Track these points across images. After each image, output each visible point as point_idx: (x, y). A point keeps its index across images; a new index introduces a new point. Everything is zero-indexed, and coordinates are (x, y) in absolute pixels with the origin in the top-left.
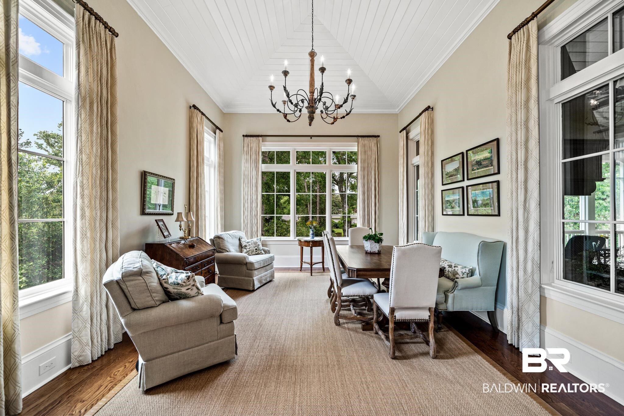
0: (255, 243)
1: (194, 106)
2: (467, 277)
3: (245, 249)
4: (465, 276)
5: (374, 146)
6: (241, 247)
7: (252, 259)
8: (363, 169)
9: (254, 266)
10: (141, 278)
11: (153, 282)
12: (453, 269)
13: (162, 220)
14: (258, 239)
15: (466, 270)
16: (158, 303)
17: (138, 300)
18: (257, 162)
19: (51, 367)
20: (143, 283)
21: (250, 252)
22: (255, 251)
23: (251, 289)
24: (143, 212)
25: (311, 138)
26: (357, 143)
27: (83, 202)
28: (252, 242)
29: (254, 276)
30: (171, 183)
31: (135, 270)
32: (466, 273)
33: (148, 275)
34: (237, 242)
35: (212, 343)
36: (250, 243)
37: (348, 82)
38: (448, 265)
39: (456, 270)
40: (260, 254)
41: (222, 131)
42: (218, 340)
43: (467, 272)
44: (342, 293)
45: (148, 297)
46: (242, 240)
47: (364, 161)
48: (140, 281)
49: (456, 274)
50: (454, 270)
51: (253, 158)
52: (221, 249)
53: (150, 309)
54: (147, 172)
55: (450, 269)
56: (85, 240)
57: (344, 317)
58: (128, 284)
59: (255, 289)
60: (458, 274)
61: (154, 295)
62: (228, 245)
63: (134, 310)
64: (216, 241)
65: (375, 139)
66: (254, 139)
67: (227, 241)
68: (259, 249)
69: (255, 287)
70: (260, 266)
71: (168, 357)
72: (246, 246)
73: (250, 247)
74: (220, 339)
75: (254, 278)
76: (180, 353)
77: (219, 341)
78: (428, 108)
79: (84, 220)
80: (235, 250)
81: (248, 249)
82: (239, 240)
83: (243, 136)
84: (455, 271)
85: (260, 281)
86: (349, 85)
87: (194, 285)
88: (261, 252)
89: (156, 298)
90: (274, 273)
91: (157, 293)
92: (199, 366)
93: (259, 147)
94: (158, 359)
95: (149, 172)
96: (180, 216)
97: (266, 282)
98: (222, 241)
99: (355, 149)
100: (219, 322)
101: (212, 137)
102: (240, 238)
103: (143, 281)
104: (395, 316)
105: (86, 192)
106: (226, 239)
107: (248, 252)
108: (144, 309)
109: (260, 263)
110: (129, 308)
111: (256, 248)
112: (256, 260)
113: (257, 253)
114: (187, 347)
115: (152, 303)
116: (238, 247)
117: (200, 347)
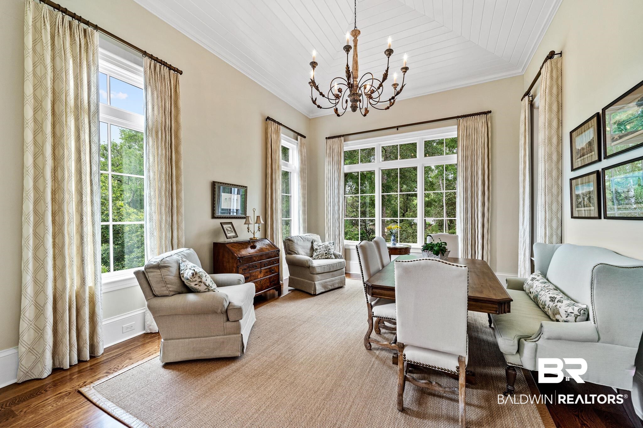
0: (326, 247)
1: (268, 118)
2: (576, 321)
3: (316, 252)
4: (571, 318)
5: (482, 126)
6: (312, 250)
7: (316, 263)
8: (465, 158)
9: (316, 271)
10: (159, 271)
11: (169, 275)
12: (555, 304)
13: (231, 223)
14: (330, 243)
15: (573, 310)
16: (172, 293)
17: (157, 289)
18: (339, 163)
19: (131, 329)
20: (159, 275)
21: (320, 256)
22: (325, 255)
23: (312, 292)
24: (214, 217)
25: (398, 130)
26: (456, 127)
27: (151, 209)
28: (324, 245)
29: (316, 280)
30: (243, 191)
31: (155, 263)
32: (573, 315)
33: (165, 269)
34: (309, 245)
35: (218, 337)
36: (321, 247)
37: (387, 53)
38: (550, 297)
39: (558, 307)
40: (330, 258)
41: (305, 137)
42: (224, 335)
43: (576, 312)
44: (373, 313)
45: (163, 287)
46: (315, 243)
47: (465, 149)
48: (158, 273)
49: (556, 314)
50: (556, 306)
51: (335, 159)
52: (290, 250)
53: (165, 297)
54: (216, 182)
55: (551, 304)
56: (153, 238)
57: (376, 341)
58: (149, 274)
59: (317, 293)
60: (559, 314)
61: (169, 286)
62: (297, 247)
63: (155, 296)
64: (287, 242)
65: (484, 116)
66: (336, 140)
67: (297, 244)
68: (329, 253)
69: (317, 292)
70: (324, 270)
71: (181, 340)
72: (317, 249)
73: (320, 250)
74: (226, 335)
75: (315, 283)
76: (191, 339)
77: (225, 337)
78: (551, 55)
79: (151, 223)
80: (305, 253)
81: (318, 253)
82: (312, 243)
83: (326, 138)
84: (556, 308)
85: (324, 286)
86: (389, 57)
87: (201, 282)
88: (331, 257)
89: (170, 289)
90: (345, 280)
91: (172, 285)
92: (206, 355)
93: (341, 148)
94: (173, 341)
95: (218, 182)
96: (258, 219)
97: (333, 287)
98: (292, 243)
99: (454, 135)
100: (225, 319)
101: (294, 144)
102: (314, 241)
103: (160, 273)
104: (405, 355)
105: (153, 201)
106: (295, 241)
107: (318, 255)
108: (162, 296)
109: (324, 268)
110: (151, 294)
111: (326, 252)
112: (319, 265)
113: (326, 257)
114: (197, 335)
115: (166, 292)
116: (309, 250)
117: (207, 338)
